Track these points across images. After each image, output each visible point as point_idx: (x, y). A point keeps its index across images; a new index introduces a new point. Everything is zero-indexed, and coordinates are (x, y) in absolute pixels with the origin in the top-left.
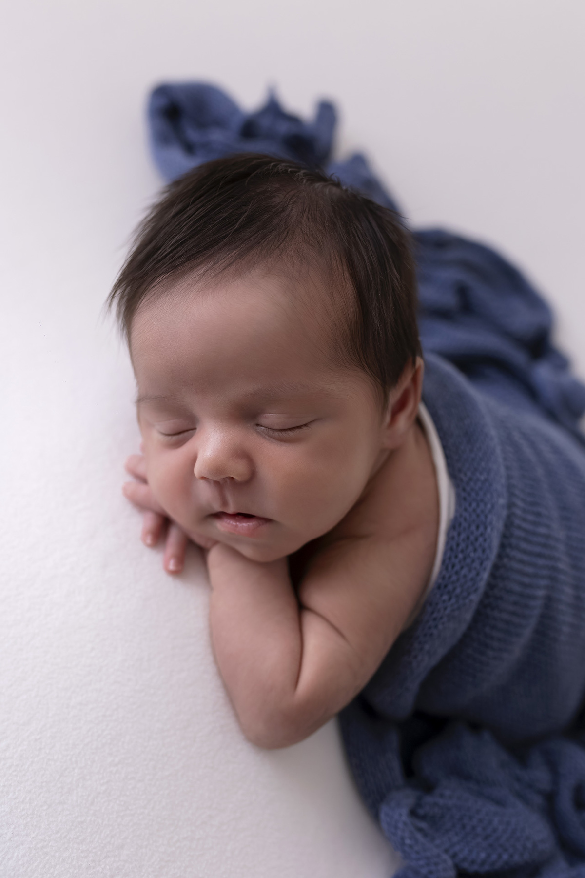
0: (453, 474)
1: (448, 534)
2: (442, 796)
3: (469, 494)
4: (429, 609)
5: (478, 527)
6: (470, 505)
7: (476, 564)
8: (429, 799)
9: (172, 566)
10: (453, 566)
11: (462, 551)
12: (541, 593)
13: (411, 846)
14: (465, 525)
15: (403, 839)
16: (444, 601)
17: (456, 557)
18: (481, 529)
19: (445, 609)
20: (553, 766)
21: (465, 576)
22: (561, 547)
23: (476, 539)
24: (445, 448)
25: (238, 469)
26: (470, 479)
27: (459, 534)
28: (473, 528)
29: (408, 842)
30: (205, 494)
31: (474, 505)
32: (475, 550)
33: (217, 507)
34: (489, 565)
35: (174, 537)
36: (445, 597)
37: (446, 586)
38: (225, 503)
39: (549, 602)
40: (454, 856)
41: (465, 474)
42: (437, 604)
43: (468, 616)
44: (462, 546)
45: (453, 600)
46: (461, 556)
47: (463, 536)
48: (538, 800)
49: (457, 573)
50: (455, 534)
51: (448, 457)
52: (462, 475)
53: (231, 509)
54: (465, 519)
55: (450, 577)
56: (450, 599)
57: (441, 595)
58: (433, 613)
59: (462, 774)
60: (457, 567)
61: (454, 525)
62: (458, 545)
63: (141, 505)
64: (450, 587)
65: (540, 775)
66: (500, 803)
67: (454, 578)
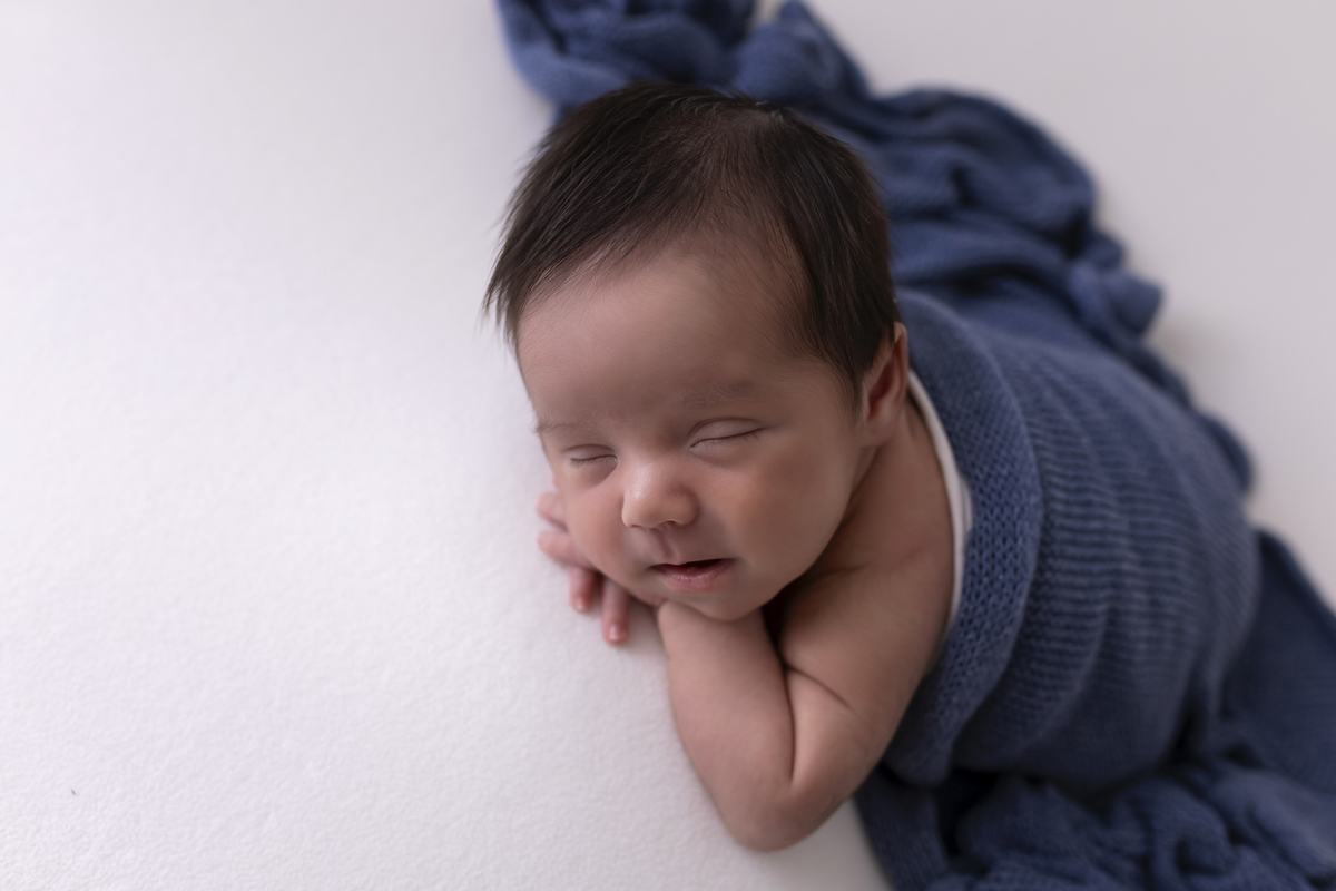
0: (965, 470)
1: (966, 552)
3: (989, 497)
4: (953, 652)
5: (1005, 540)
6: (992, 512)
7: (1008, 589)
8: (982, 887)
9: (613, 635)
10: (978, 596)
11: (987, 574)
12: (1101, 608)
14: (986, 539)
16: (970, 641)
17: (980, 582)
18: (1010, 542)
19: (973, 650)
20: (1145, 821)
21: (994, 606)
22: (1124, 542)
23: (1005, 556)
24: (950, 435)
25: (678, 510)
26: (989, 475)
27: (981, 553)
28: (999, 541)
30: (643, 546)
31: (997, 511)
32: (1005, 571)
33: (659, 559)
34: (1025, 587)
35: (610, 598)
36: (971, 636)
37: (970, 622)
38: (668, 553)
39: (1114, 614)
41: (981, 470)
42: (962, 645)
43: (1005, 654)
44: (987, 566)
45: (982, 639)
46: (986, 580)
47: (986, 554)
48: (1128, 867)
49: (983, 603)
50: (976, 552)
51: (955, 448)
52: (977, 472)
53: (677, 560)
54: (987, 532)
55: (975, 609)
56: (978, 637)
57: (966, 634)
58: (957, 656)
60: (983, 596)
61: (973, 541)
62: (981, 567)
63: (564, 559)
64: (977, 623)
66: (1076, 879)
67: (981, 610)
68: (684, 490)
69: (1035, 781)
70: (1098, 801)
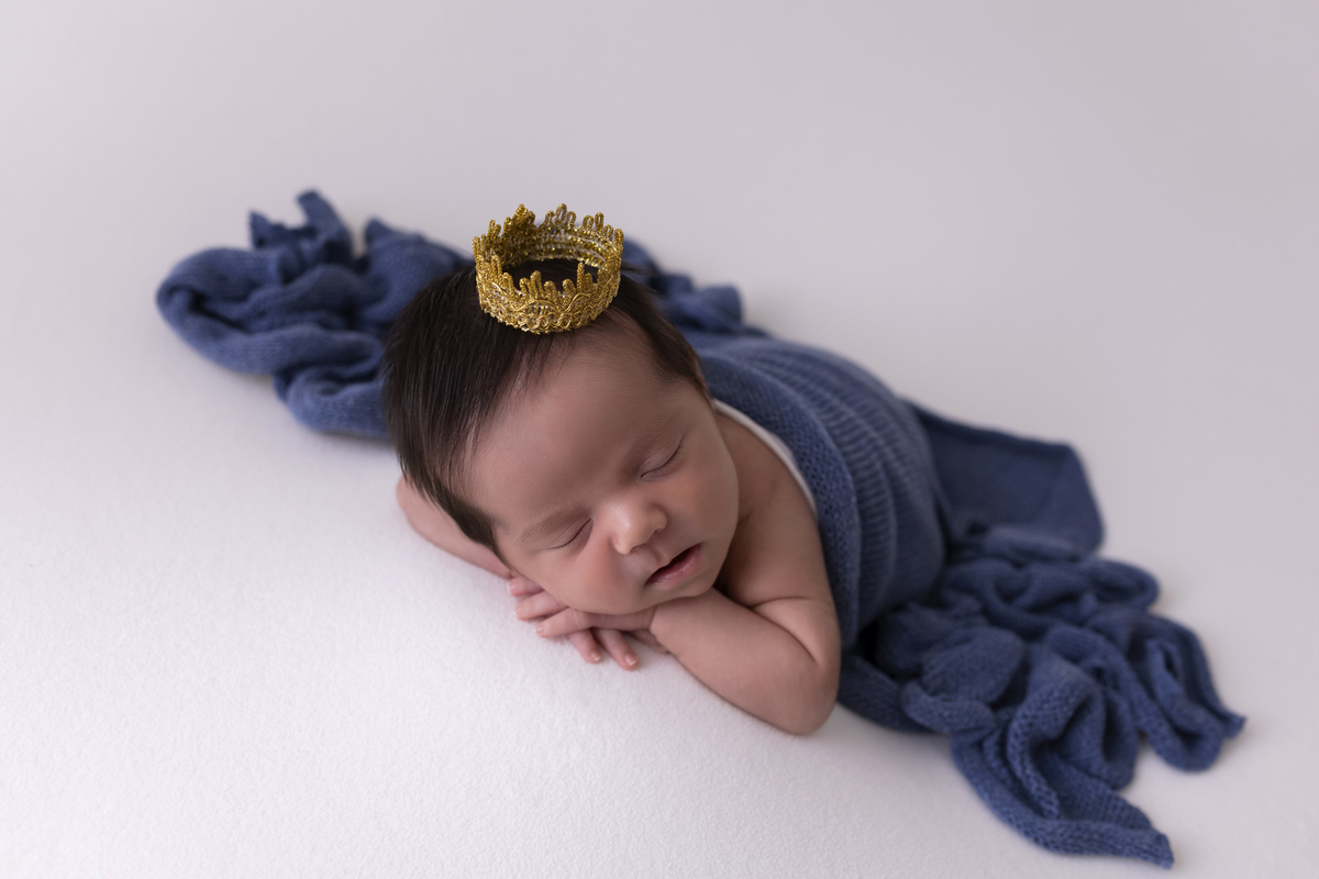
1: (800, 468)
2: (932, 668)
3: (791, 427)
4: (831, 535)
5: (818, 446)
6: (799, 434)
7: (838, 474)
8: (926, 678)
10: (825, 488)
11: (822, 472)
12: (878, 466)
13: (950, 716)
14: (808, 451)
15: (941, 715)
16: (838, 520)
17: (821, 479)
18: (821, 445)
19: (842, 524)
21: (837, 489)
22: (860, 421)
23: (824, 456)
24: (738, 408)
26: (781, 416)
27: (810, 461)
28: (815, 449)
29: (946, 714)
30: (641, 566)
31: (801, 432)
32: (829, 464)
33: (653, 568)
34: (844, 468)
36: (836, 516)
37: (831, 507)
39: (885, 465)
40: (978, 698)
41: (774, 415)
42: (834, 526)
43: (856, 519)
44: (819, 468)
45: (843, 513)
46: (824, 476)
47: (814, 461)
48: (981, 620)
49: (831, 491)
50: (807, 463)
51: (747, 413)
52: (772, 418)
53: (667, 560)
54: (805, 447)
55: (829, 498)
56: (840, 515)
57: (833, 516)
58: (835, 535)
59: (924, 646)
60: (828, 487)
61: (800, 459)
62: (816, 470)
64: (834, 506)
65: (968, 603)
66: (966, 640)
67: (832, 496)
68: (655, 506)
69: (899, 607)
70: (935, 598)
